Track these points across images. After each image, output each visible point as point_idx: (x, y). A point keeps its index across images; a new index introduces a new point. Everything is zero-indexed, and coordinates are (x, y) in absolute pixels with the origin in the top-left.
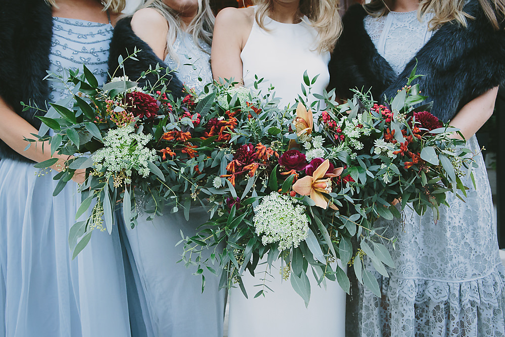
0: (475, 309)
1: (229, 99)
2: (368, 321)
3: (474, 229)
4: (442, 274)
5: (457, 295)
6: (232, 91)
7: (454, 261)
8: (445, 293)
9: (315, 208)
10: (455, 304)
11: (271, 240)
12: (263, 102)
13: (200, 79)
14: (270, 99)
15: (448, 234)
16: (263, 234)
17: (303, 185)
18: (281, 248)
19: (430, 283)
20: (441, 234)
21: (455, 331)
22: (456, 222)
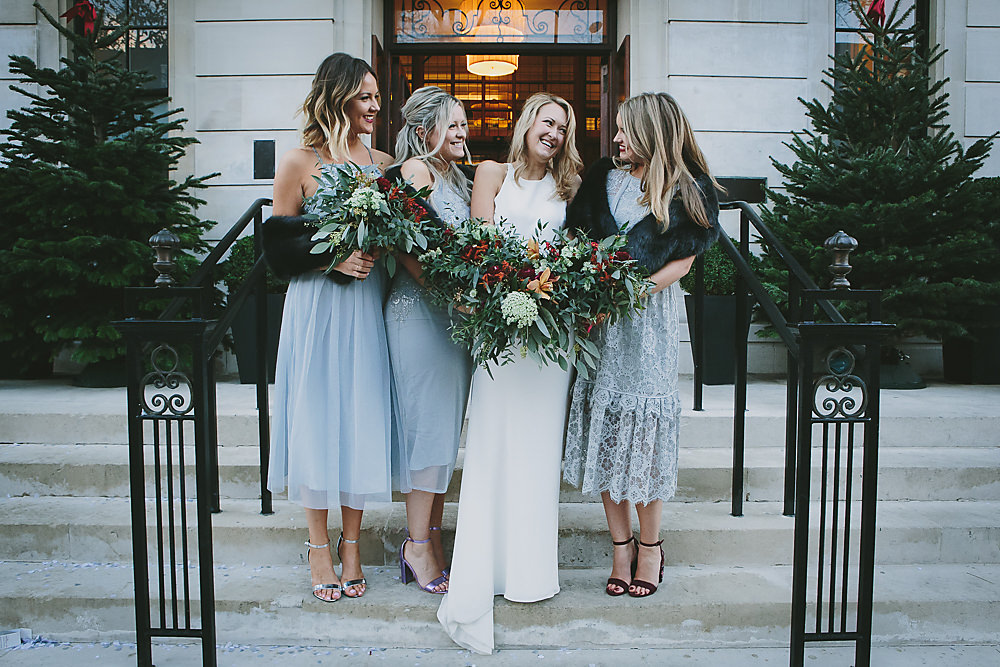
0: (656, 420)
1: (481, 231)
2: (573, 423)
3: (662, 359)
4: (633, 389)
5: (643, 407)
6: (483, 227)
7: (645, 381)
8: (634, 404)
9: (541, 299)
10: (640, 413)
11: (513, 320)
12: (506, 237)
13: (457, 218)
14: (512, 235)
15: (642, 359)
16: (508, 316)
17: (533, 285)
18: (520, 326)
19: (623, 396)
20: (636, 360)
21: (638, 434)
22: (650, 351)
